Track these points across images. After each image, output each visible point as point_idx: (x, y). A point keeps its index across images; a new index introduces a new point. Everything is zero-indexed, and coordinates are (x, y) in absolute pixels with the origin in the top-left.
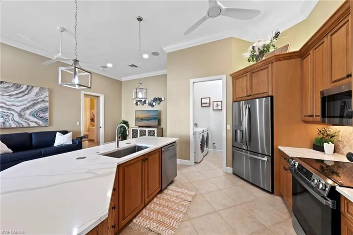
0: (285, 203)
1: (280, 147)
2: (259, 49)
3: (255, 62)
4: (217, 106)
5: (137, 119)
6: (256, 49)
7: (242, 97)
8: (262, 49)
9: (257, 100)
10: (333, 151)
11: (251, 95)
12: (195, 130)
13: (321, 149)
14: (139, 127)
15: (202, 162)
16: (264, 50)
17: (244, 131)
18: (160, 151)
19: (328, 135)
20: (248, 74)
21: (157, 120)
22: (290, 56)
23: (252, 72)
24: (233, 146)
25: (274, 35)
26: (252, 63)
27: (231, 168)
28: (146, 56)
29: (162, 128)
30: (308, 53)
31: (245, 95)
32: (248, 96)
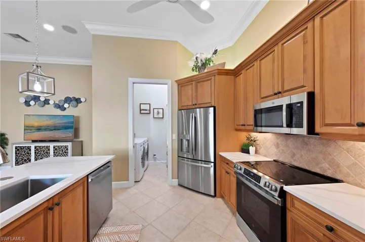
0: (226, 203)
1: (221, 153)
2: (201, 61)
3: (198, 73)
4: (158, 113)
5: (28, 128)
6: (199, 61)
7: (187, 106)
8: (204, 62)
9: (198, 109)
10: (254, 152)
11: (196, 105)
12: (135, 142)
13: (248, 152)
14: (34, 141)
15: (143, 180)
16: (206, 62)
17: (191, 140)
18: (84, 182)
19: (252, 140)
20: (194, 83)
21: (72, 130)
22: (227, 73)
23: (197, 81)
24: (178, 156)
25: (213, 51)
26: (195, 73)
27: (177, 180)
28: (49, 27)
29: (82, 142)
30: (241, 73)
31: (191, 104)
32: (194, 105)
